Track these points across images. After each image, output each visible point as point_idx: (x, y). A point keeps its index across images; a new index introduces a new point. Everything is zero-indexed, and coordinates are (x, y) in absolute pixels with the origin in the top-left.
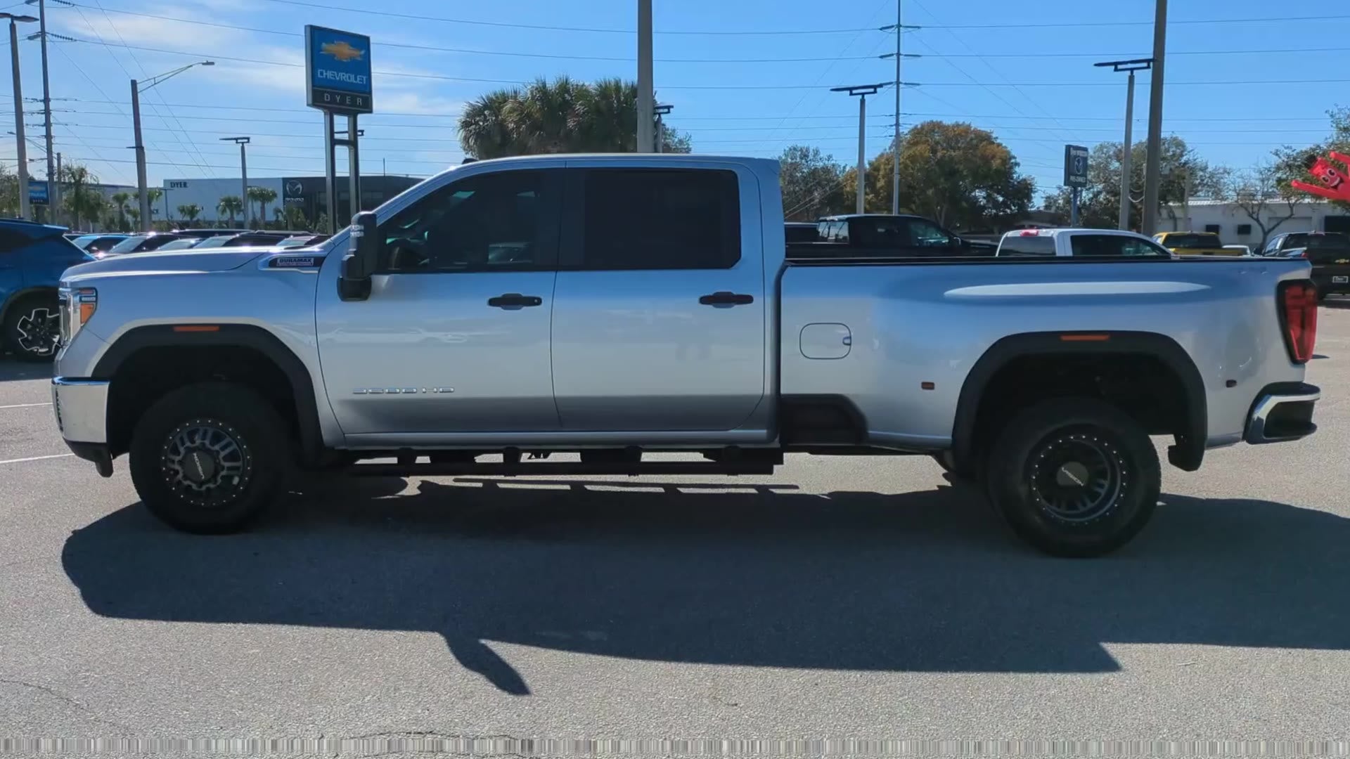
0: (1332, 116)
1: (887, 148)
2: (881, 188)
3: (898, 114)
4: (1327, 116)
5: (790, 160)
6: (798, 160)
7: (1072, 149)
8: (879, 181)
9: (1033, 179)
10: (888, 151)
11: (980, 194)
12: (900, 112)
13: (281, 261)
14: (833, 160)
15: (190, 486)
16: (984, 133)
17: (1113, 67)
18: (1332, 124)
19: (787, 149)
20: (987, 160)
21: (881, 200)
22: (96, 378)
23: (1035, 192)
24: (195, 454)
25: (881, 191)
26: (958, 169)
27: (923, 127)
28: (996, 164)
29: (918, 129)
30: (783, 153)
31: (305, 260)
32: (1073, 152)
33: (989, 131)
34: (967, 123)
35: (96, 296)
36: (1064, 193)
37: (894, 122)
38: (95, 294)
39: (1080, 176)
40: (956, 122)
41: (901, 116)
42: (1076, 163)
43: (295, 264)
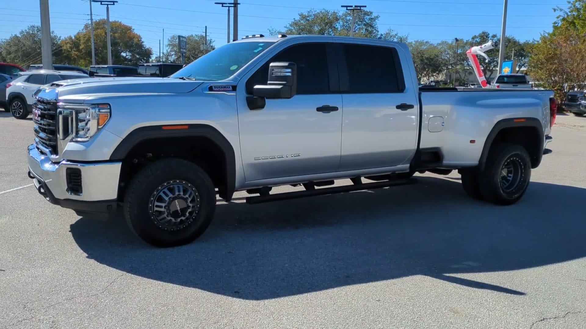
0: (270, 31)
1: (81, 30)
2: (82, 49)
3: (91, 14)
4: (269, 31)
5: (31, 32)
6: (36, 32)
7: (181, 37)
8: (81, 45)
9: (151, 49)
10: (81, 31)
11: (129, 54)
12: (92, 14)
13: (215, 87)
14: (54, 33)
15: (171, 220)
16: (128, 27)
17: (221, 5)
18: (270, 34)
19: (30, 26)
20: (131, 39)
21: (82, 54)
22: (111, 160)
23: (152, 54)
24: (176, 201)
25: (83, 50)
26: (118, 42)
27: (99, 22)
28: (135, 40)
29: (97, 22)
30: (27, 28)
31: (227, 87)
32: (181, 39)
33: (130, 26)
34: (120, 21)
35: (110, 109)
36: (165, 56)
37: (90, 18)
38: (109, 107)
39: (184, 49)
40: (115, 20)
41: (93, 15)
42: (182, 43)
43: (222, 89)
